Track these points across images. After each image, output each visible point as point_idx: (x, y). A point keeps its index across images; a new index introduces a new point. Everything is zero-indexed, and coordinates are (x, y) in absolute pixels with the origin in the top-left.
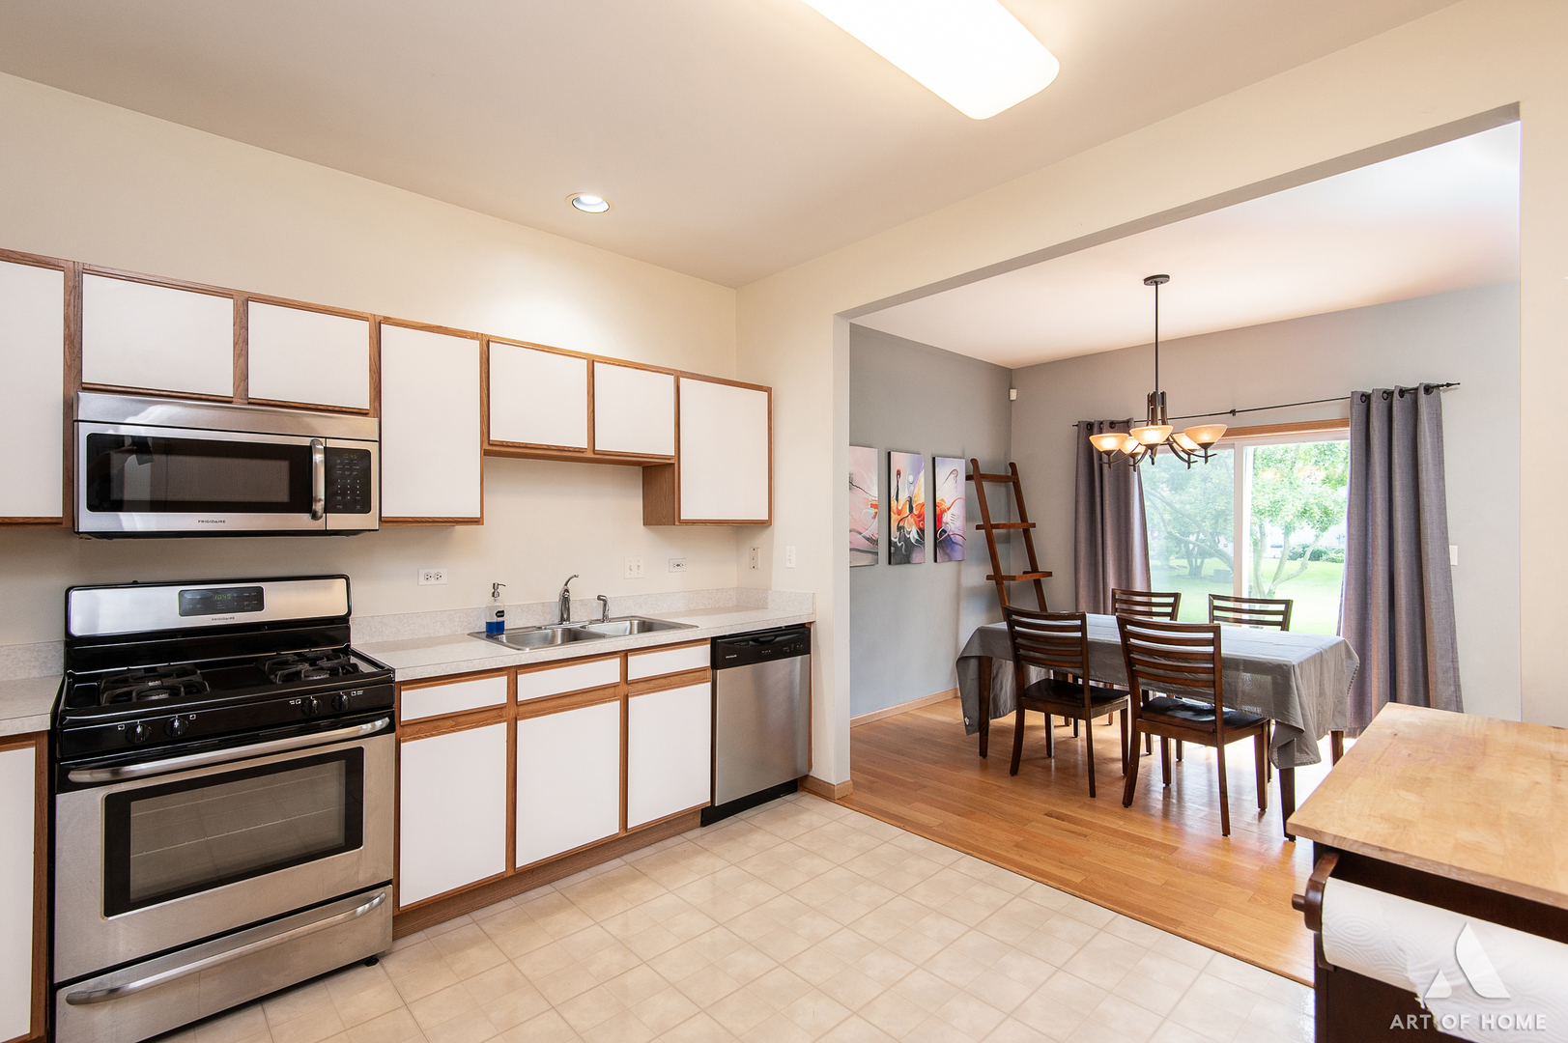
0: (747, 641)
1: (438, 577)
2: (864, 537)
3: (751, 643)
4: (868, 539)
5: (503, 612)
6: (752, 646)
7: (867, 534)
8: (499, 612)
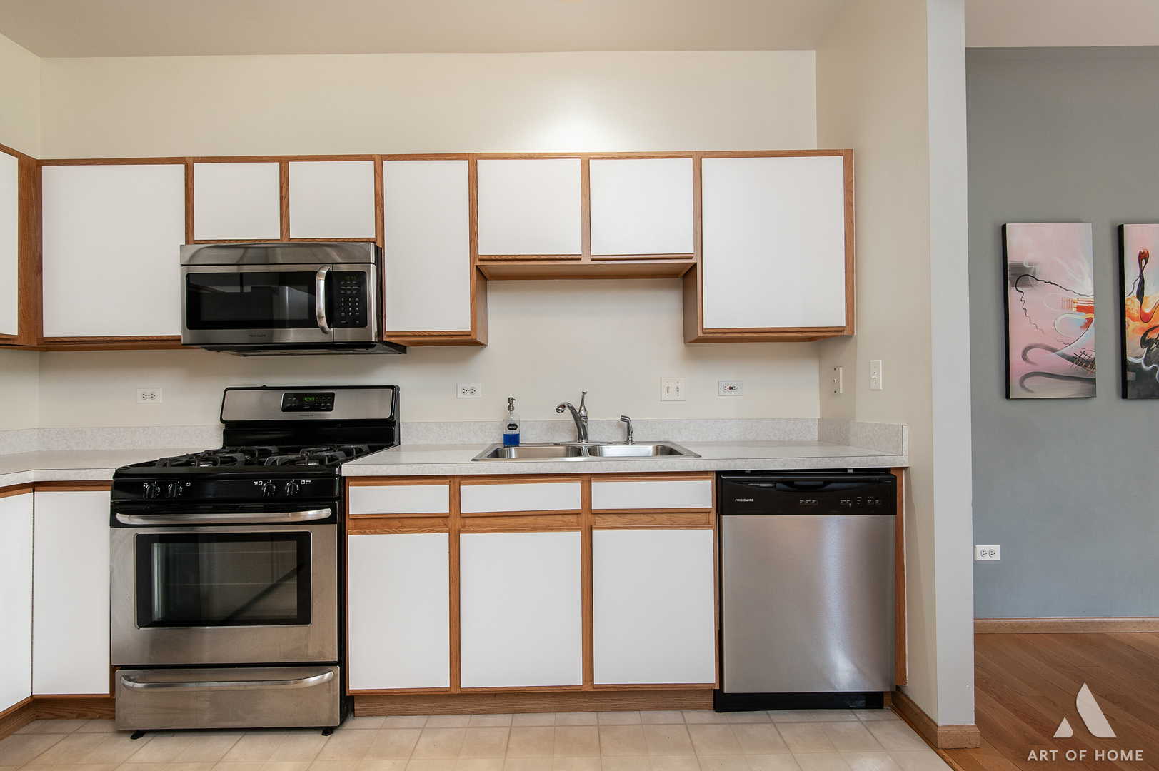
0: (774, 482)
1: (473, 391)
2: (1063, 356)
3: (779, 485)
4: (1071, 359)
5: (515, 425)
6: (780, 490)
7: (1068, 351)
8: (510, 425)
